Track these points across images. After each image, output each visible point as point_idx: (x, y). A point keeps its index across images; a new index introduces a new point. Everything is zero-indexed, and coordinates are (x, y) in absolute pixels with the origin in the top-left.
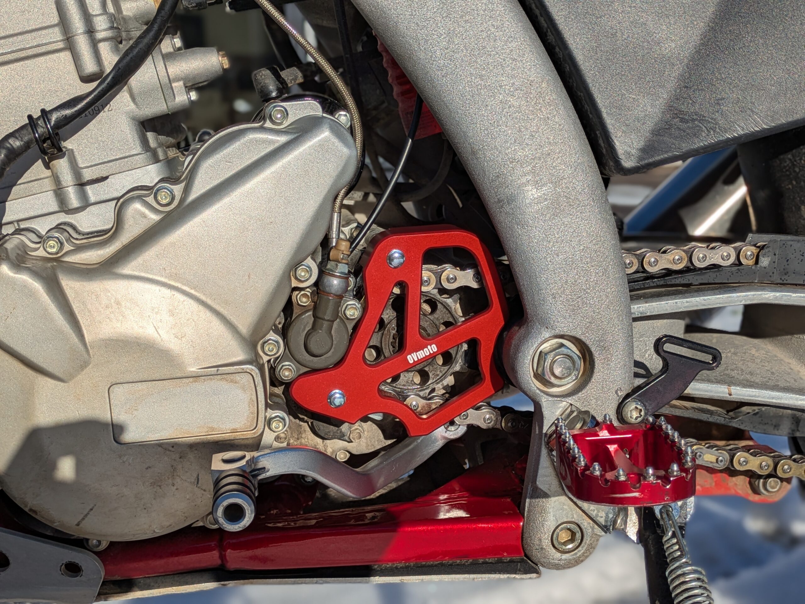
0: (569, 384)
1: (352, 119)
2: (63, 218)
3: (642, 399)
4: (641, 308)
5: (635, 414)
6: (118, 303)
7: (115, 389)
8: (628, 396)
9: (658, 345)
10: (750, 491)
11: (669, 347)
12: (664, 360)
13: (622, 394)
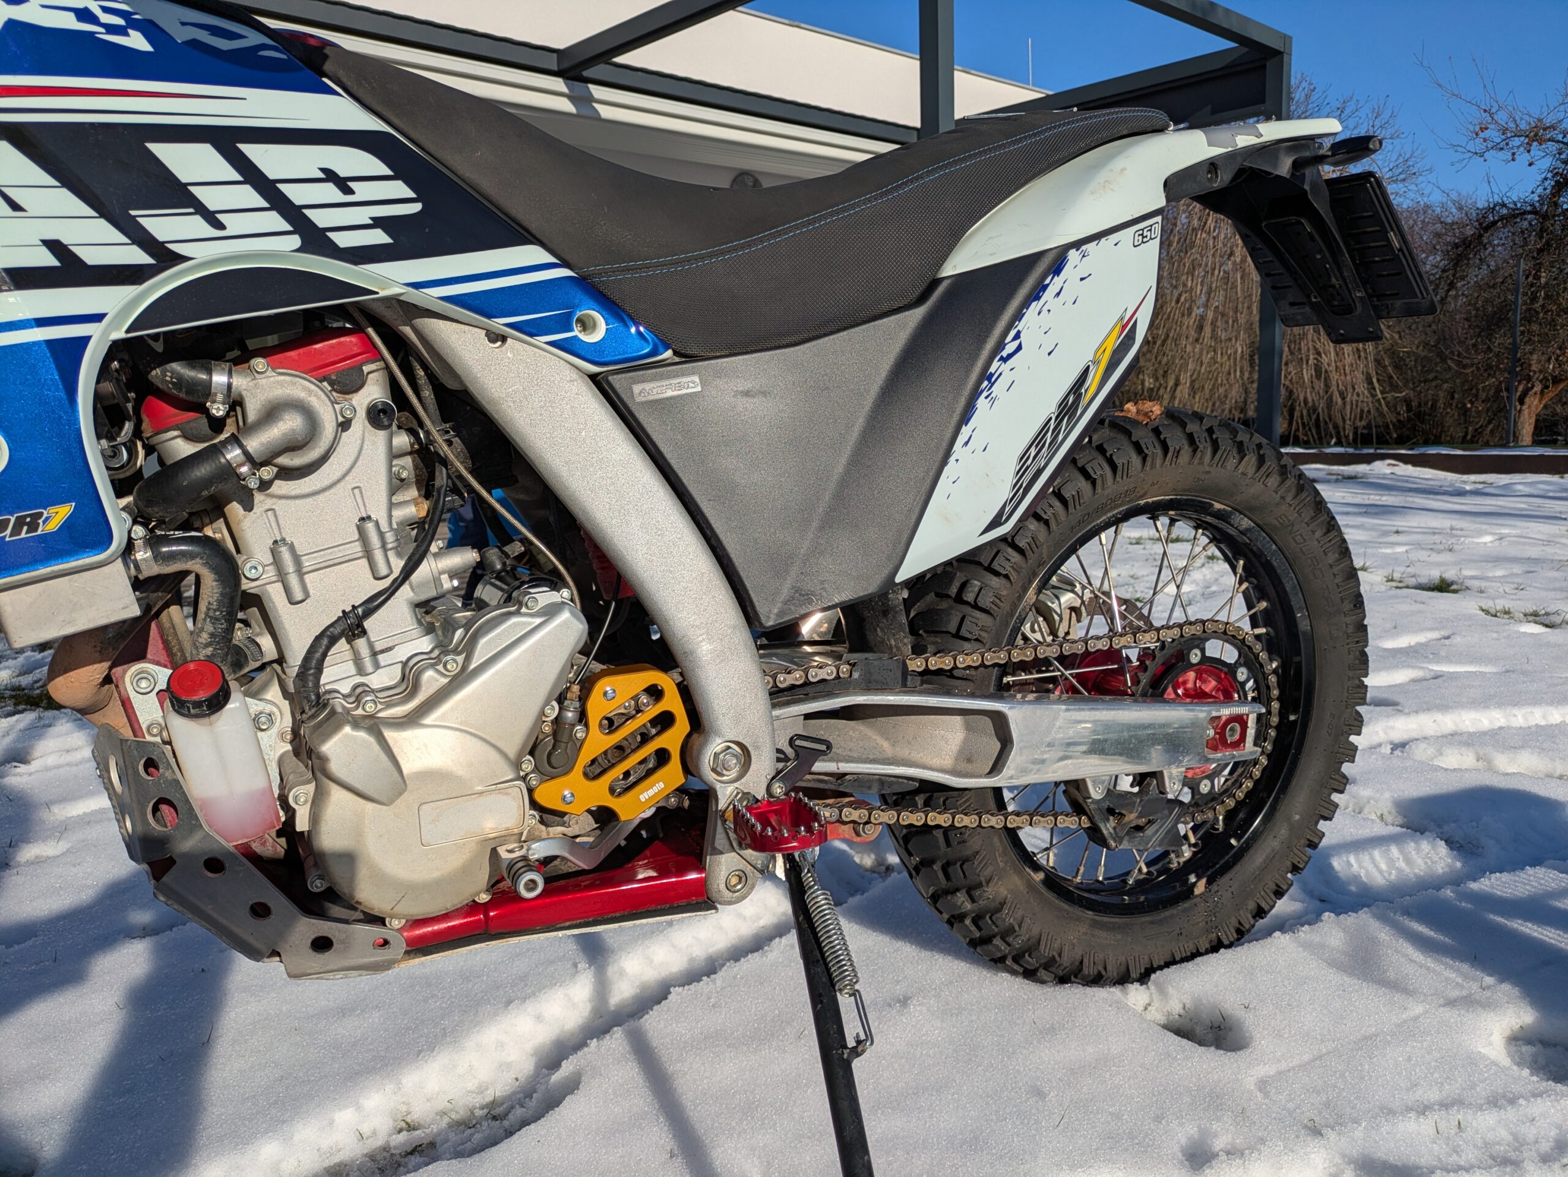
0: (733, 774)
1: (572, 595)
2: (359, 679)
3: (782, 780)
4: (776, 712)
5: (779, 790)
6: (426, 746)
7: (424, 807)
8: (773, 778)
9: (791, 742)
10: (854, 835)
11: (798, 742)
12: (796, 751)
13: (769, 777)
